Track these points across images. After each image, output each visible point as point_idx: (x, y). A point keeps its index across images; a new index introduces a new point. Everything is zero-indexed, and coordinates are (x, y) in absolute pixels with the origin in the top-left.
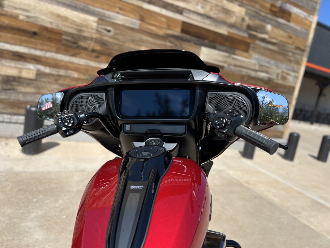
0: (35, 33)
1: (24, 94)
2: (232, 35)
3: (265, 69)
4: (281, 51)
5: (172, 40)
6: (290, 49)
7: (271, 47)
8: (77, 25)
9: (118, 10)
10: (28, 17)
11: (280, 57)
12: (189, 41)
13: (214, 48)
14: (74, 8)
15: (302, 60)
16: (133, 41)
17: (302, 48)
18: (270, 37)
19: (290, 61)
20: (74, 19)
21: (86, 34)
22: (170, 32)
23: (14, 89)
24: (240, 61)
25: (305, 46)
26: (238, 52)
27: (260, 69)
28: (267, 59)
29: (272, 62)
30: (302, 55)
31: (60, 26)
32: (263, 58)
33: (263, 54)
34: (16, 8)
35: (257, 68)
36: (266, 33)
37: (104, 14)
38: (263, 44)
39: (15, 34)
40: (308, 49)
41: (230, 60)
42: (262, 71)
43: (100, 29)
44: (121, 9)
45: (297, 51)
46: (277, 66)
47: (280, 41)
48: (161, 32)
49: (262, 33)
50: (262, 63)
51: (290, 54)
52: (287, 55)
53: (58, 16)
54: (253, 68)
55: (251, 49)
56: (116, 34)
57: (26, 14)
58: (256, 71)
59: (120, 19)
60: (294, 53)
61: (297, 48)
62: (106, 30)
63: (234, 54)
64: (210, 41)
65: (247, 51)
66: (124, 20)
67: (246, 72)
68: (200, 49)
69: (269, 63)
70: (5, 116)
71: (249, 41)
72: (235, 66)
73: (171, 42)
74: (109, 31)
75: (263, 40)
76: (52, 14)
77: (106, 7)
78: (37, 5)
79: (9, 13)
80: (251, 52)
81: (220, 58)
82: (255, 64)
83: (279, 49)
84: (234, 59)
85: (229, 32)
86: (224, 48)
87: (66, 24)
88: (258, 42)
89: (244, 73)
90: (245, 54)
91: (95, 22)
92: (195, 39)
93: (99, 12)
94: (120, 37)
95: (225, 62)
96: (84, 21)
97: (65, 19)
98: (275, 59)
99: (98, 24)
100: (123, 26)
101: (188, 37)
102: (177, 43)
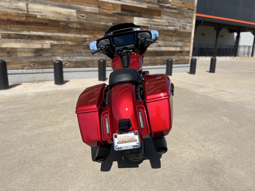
0: (46, 24)
1: (46, 57)
2: (150, 8)
3: (172, 24)
4: (179, 12)
5: (117, 16)
6: (185, 11)
7: (173, 11)
8: (66, 16)
9: (86, 4)
10: (41, 15)
11: (180, 16)
12: (127, 15)
13: (141, 16)
14: (64, 7)
15: (193, 15)
16: (96, 20)
17: (192, 8)
18: (172, 5)
19: (186, 17)
20: (65, 13)
21: (72, 20)
22: (115, 12)
23: (41, 55)
24: (157, 22)
25: (194, 7)
26: (155, 17)
27: (169, 25)
28: (172, 18)
29: (176, 19)
30: (193, 13)
31: (58, 18)
32: (170, 18)
33: (169, 16)
34: (35, 12)
35: (167, 24)
36: (169, 3)
37: (79, 7)
38: (168, 10)
39: (37, 26)
40: (195, 9)
41: (151, 22)
42: (171, 26)
43: (78, 16)
44: (87, 3)
45: (189, 11)
46: (179, 21)
47: (178, 6)
48: (111, 13)
49: (167, 4)
50: (169, 21)
51: (185, 13)
52: (184, 14)
53: (56, 12)
54: (165, 25)
55: (162, 14)
56: (87, 17)
57: (40, 14)
58: (167, 26)
59: (88, 9)
60: (187, 12)
61: (189, 9)
62: (81, 16)
63: (153, 18)
64: (138, 13)
65: (160, 15)
66: (90, 9)
67: (161, 28)
68: (133, 18)
69: (173, 20)
70: (40, 70)
71: (160, 9)
72: (155, 25)
73: (117, 17)
74: (83, 16)
75: (168, 8)
76: (53, 12)
77: (79, 3)
78: (45, 8)
79: (32, 15)
80: (162, 15)
81: (146, 22)
82: (166, 22)
83: (178, 11)
84: (153, 21)
85: (148, 6)
86: (146, 16)
87: (61, 16)
88: (165, 9)
89: (160, 29)
90: (159, 17)
91: (75, 13)
92: (129, 13)
93: (76, 7)
94: (89, 19)
95: (148, 24)
96: (69, 13)
97: (60, 14)
98: (177, 18)
99: (77, 13)
100: (90, 12)
101: (126, 13)
102: (120, 17)
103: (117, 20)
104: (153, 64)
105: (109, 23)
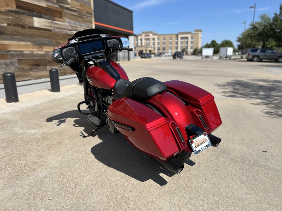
2: (50, 7)
3: (75, 28)
4: (80, 16)
5: (12, 14)
6: (84, 14)
7: (74, 13)
11: (81, 20)
12: (24, 14)
13: (41, 17)
15: (92, 20)
17: (90, 12)
18: (72, 7)
19: (86, 21)
22: (9, 8)
24: (59, 24)
25: (91, 11)
26: (56, 18)
27: (72, 29)
28: (74, 22)
29: (77, 23)
30: (91, 17)
32: (72, 21)
33: (70, 18)
35: (70, 28)
36: (68, 4)
38: (69, 12)
40: (93, 13)
41: (53, 25)
42: (74, 30)
45: (88, 15)
46: (80, 25)
47: (78, 9)
48: (3, 9)
49: (66, 4)
50: (72, 25)
51: (85, 17)
52: (83, 18)
54: (68, 28)
55: (63, 15)
60: (87, 16)
61: (88, 13)
63: (55, 20)
64: (37, 13)
65: (61, 17)
67: (65, 32)
68: (33, 19)
69: (75, 24)
71: (61, 10)
72: (58, 28)
73: (11, 16)
75: (68, 9)
80: (63, 18)
81: (47, 24)
82: (69, 26)
83: (78, 14)
84: (55, 23)
85: (47, 5)
86: (47, 17)
88: (66, 11)
89: (64, 33)
90: (61, 20)
92: (27, 12)
95: (51, 27)
98: (78, 21)
101: (22, 11)
102: (16, 16)
103: (13, 19)
104: (63, 74)
105: (3, 23)
